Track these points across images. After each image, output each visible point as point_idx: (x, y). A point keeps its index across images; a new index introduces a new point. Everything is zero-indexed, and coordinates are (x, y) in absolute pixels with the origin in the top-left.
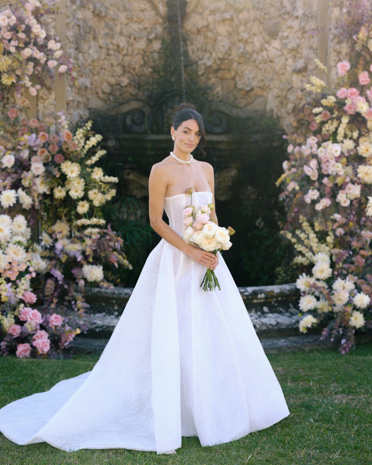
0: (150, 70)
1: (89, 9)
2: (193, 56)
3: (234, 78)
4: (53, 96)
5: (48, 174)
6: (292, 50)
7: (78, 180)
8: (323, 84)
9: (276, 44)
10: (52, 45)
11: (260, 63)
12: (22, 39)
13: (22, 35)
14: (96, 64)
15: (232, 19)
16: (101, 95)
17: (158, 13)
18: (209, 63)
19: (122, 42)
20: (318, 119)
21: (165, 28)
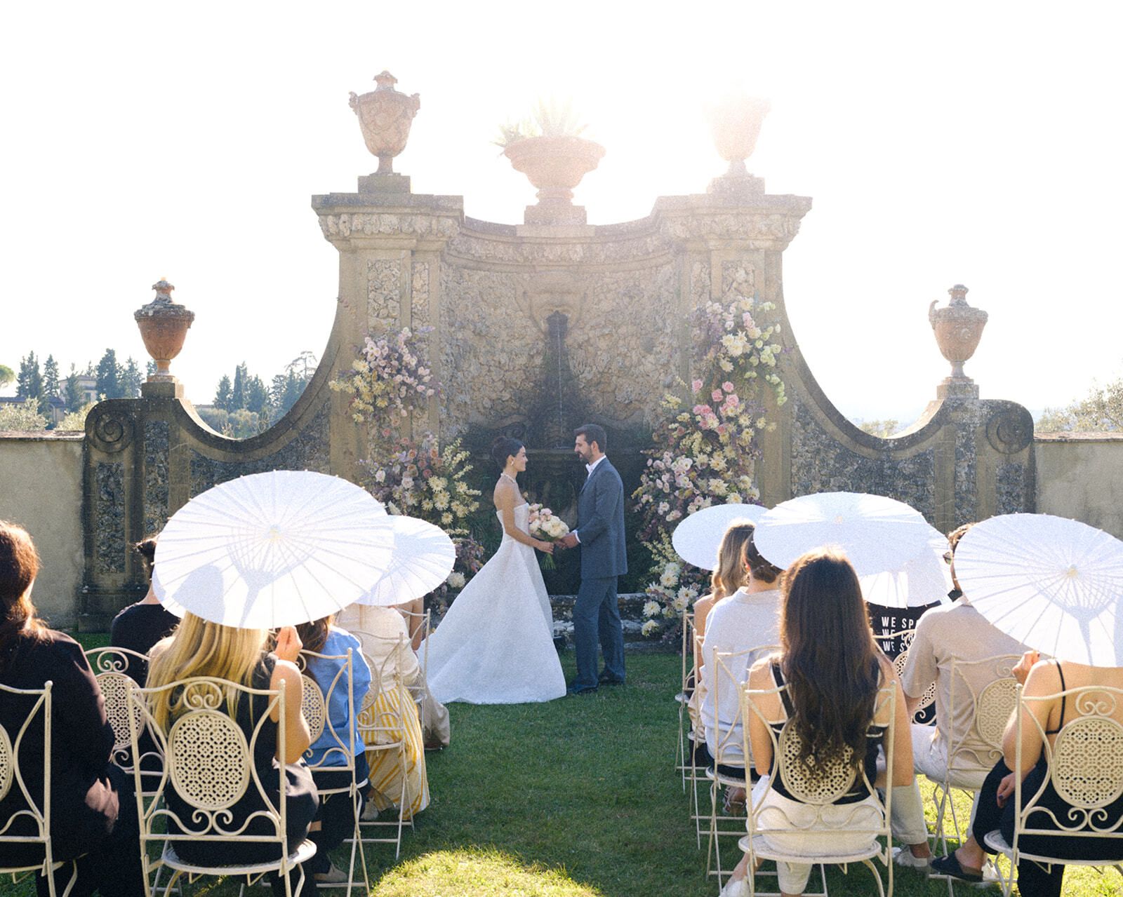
0: (532, 384)
1: (470, 329)
2: (574, 371)
3: (614, 392)
4: (426, 416)
5: (416, 487)
6: (664, 365)
7: (443, 492)
8: (679, 401)
9: (651, 358)
10: (421, 371)
11: (637, 377)
12: (394, 366)
13: (395, 363)
14: (476, 380)
15: (611, 334)
16: (483, 411)
17: (540, 330)
18: (589, 377)
19: (504, 359)
20: (675, 434)
21: (546, 344)
